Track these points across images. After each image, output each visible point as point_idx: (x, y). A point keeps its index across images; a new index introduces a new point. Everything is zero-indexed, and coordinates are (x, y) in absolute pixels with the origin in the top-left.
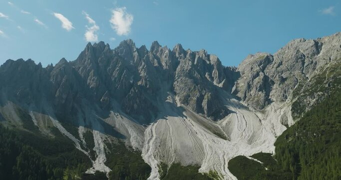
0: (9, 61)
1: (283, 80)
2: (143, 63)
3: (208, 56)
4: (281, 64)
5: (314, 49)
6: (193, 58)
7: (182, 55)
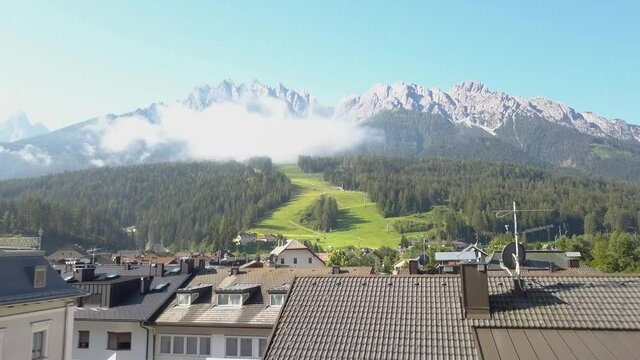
3: (308, 96)
4: (362, 105)
5: (386, 93)
6: (293, 98)
7: (282, 94)
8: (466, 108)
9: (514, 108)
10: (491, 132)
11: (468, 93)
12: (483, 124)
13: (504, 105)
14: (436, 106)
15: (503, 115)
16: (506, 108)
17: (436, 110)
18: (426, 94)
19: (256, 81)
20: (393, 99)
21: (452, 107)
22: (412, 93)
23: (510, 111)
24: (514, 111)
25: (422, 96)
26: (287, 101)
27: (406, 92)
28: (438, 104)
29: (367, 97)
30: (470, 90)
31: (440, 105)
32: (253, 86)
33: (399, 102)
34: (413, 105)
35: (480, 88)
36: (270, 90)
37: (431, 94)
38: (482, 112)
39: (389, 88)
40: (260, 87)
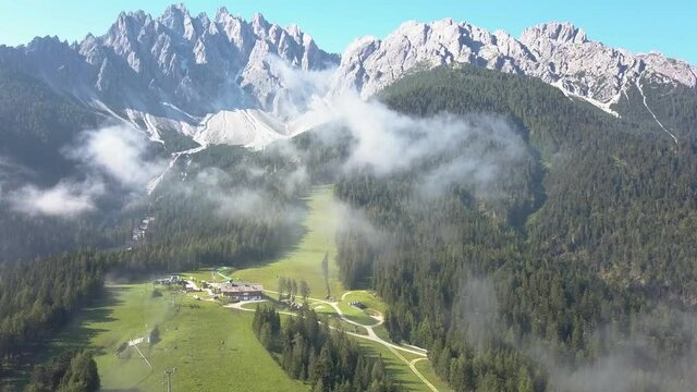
0: (38, 39)
1: (380, 74)
2: (201, 44)
3: (301, 36)
4: (384, 54)
5: (422, 37)
6: (278, 38)
7: (263, 31)
8: (552, 65)
9: (636, 69)
10: (606, 108)
11: (554, 41)
12: (585, 93)
13: (619, 65)
14: (508, 62)
15: (620, 81)
16: (623, 69)
17: (507, 67)
18: (486, 40)
19: (223, 10)
20: (437, 47)
21: (533, 64)
22: (465, 39)
23: (630, 74)
24: (636, 75)
25: (481, 44)
26: (268, 42)
27: (458, 35)
28: (508, 57)
29: (392, 41)
30: (555, 37)
31: (512, 60)
32: (218, 17)
33: (448, 53)
34: (471, 57)
35: (573, 34)
36: (243, 24)
37: (494, 41)
38: (581, 74)
39: (427, 28)
40: (228, 19)
